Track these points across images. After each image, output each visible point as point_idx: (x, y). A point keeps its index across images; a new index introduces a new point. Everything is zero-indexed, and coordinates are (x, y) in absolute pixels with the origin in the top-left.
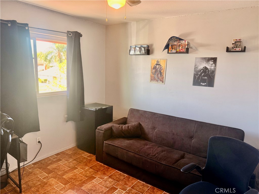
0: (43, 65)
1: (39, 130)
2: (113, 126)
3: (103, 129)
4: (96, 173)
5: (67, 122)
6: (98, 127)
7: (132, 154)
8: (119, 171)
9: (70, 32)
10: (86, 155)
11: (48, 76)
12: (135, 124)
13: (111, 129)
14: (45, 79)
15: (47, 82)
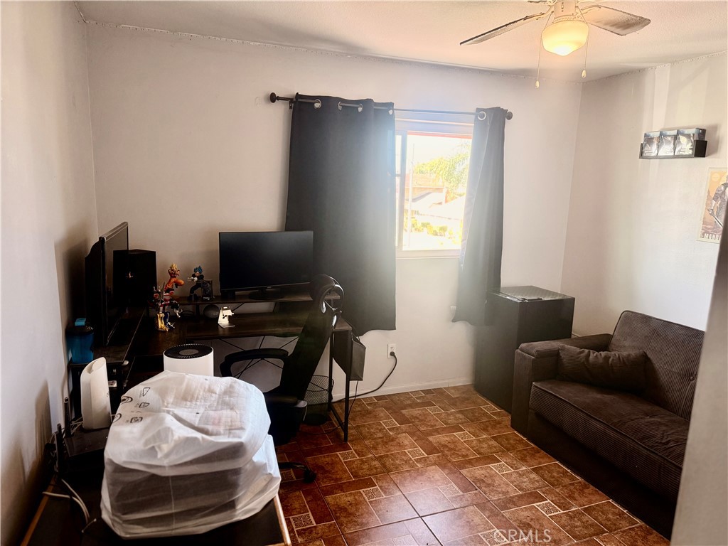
0: (442, 192)
1: (395, 329)
2: (563, 349)
3: (534, 351)
4: (503, 452)
5: (454, 321)
6: (523, 345)
7: (599, 426)
8: (564, 465)
9: (484, 110)
10: (490, 408)
11: (449, 219)
12: (629, 355)
13: (556, 354)
14: (441, 226)
15: (447, 233)
